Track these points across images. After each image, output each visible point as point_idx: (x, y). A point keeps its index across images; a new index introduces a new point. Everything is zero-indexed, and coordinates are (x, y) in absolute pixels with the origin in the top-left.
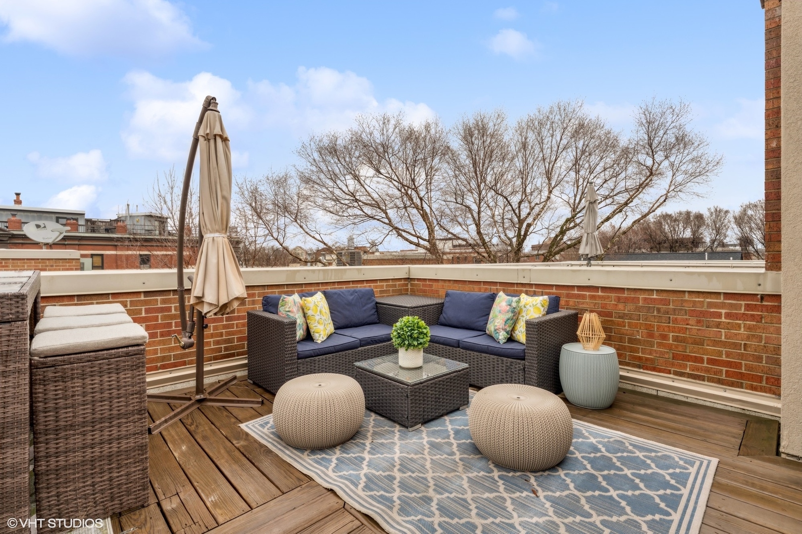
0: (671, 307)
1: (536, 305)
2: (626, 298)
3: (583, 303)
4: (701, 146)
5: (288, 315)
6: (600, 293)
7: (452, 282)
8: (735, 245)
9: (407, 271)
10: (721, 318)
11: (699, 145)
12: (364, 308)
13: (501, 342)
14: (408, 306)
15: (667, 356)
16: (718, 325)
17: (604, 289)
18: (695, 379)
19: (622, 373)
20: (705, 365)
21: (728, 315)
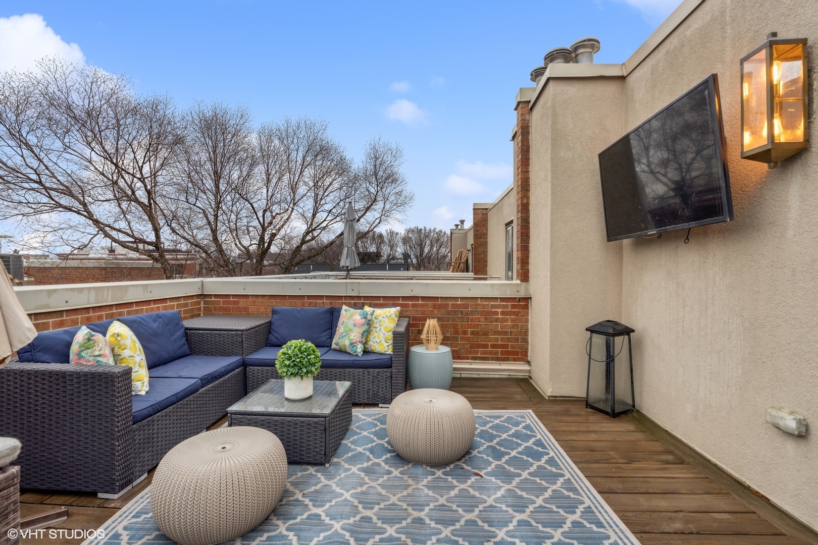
0: (470, 309)
1: (391, 316)
2: (440, 305)
3: (407, 311)
4: (402, 184)
5: (98, 361)
6: (420, 302)
7: (267, 298)
8: (401, 259)
9: (200, 286)
10: (498, 315)
11: (401, 182)
12: (174, 338)
13: (360, 355)
14: (242, 328)
15: (466, 347)
16: (497, 320)
17: (424, 298)
18: (483, 360)
19: (455, 366)
20: (490, 349)
21: (502, 313)
